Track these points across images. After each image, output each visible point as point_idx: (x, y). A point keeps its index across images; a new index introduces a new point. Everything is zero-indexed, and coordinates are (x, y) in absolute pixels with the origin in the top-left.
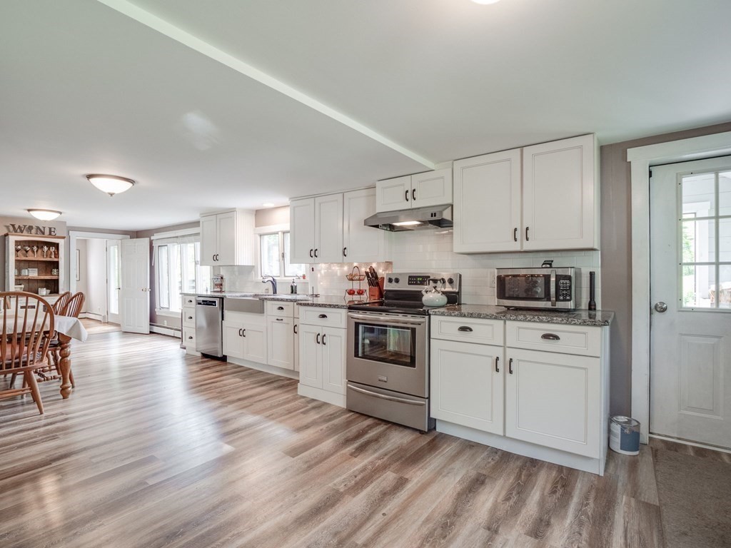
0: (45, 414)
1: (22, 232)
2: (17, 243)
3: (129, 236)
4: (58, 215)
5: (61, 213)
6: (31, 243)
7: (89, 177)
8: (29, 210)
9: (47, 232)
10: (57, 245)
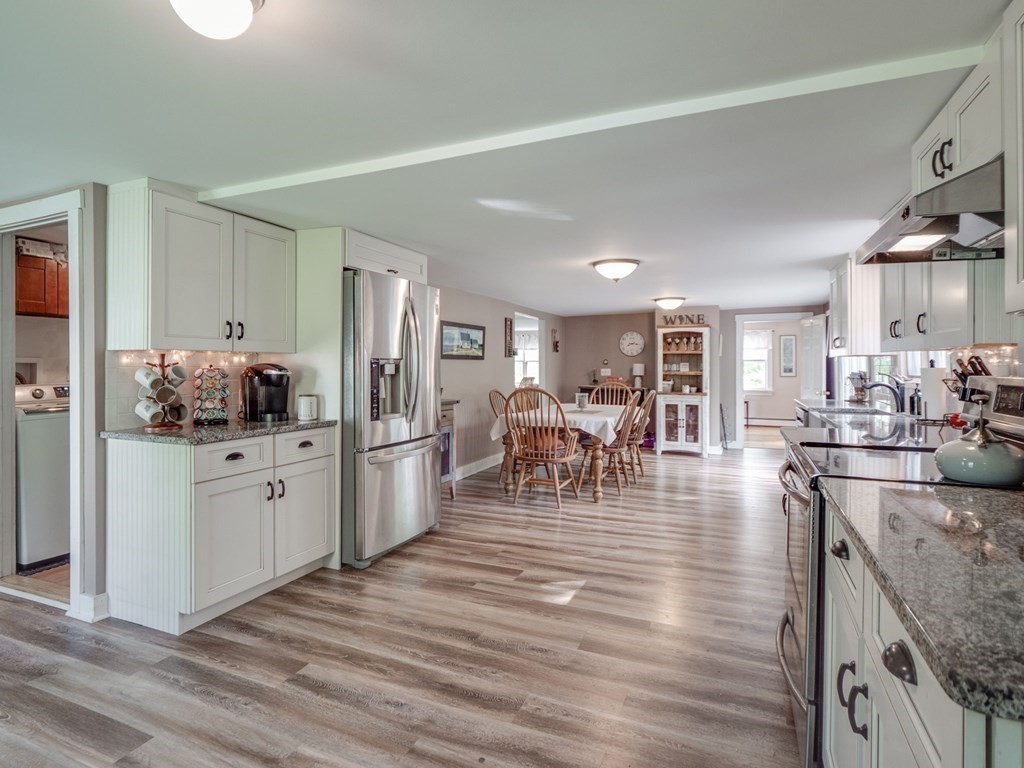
0: (561, 510)
1: (673, 323)
2: (665, 336)
3: (812, 313)
4: (682, 301)
5: (684, 299)
6: (681, 335)
7: (595, 264)
8: (656, 300)
9: (695, 320)
10: (699, 335)
